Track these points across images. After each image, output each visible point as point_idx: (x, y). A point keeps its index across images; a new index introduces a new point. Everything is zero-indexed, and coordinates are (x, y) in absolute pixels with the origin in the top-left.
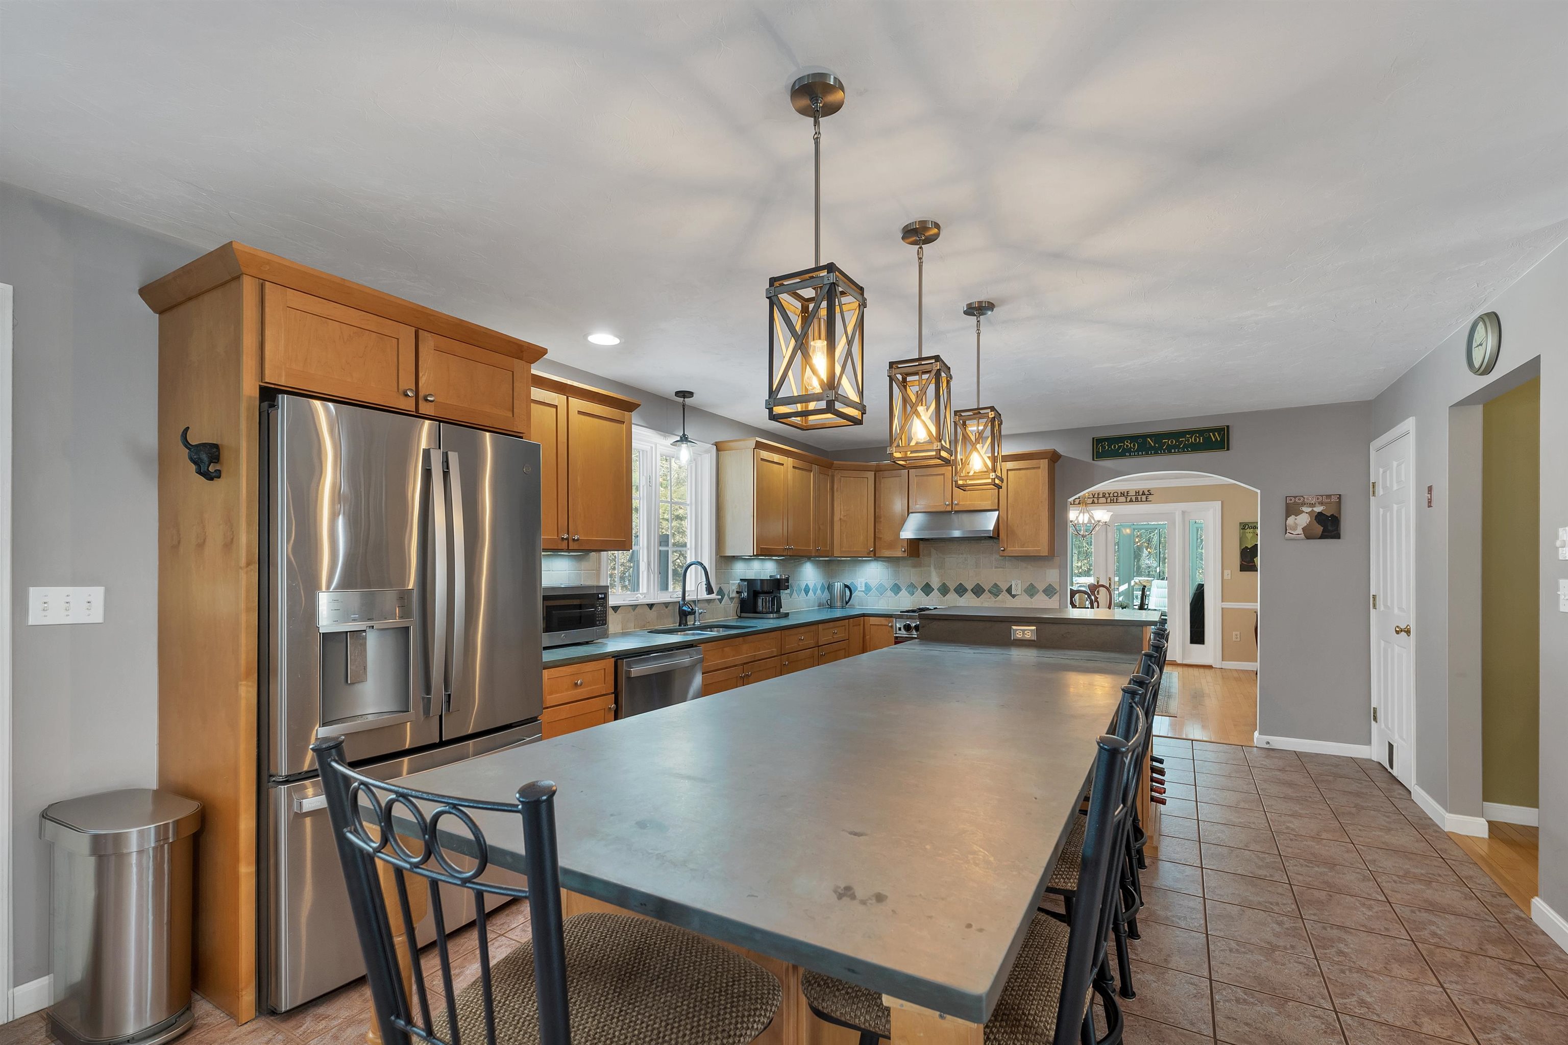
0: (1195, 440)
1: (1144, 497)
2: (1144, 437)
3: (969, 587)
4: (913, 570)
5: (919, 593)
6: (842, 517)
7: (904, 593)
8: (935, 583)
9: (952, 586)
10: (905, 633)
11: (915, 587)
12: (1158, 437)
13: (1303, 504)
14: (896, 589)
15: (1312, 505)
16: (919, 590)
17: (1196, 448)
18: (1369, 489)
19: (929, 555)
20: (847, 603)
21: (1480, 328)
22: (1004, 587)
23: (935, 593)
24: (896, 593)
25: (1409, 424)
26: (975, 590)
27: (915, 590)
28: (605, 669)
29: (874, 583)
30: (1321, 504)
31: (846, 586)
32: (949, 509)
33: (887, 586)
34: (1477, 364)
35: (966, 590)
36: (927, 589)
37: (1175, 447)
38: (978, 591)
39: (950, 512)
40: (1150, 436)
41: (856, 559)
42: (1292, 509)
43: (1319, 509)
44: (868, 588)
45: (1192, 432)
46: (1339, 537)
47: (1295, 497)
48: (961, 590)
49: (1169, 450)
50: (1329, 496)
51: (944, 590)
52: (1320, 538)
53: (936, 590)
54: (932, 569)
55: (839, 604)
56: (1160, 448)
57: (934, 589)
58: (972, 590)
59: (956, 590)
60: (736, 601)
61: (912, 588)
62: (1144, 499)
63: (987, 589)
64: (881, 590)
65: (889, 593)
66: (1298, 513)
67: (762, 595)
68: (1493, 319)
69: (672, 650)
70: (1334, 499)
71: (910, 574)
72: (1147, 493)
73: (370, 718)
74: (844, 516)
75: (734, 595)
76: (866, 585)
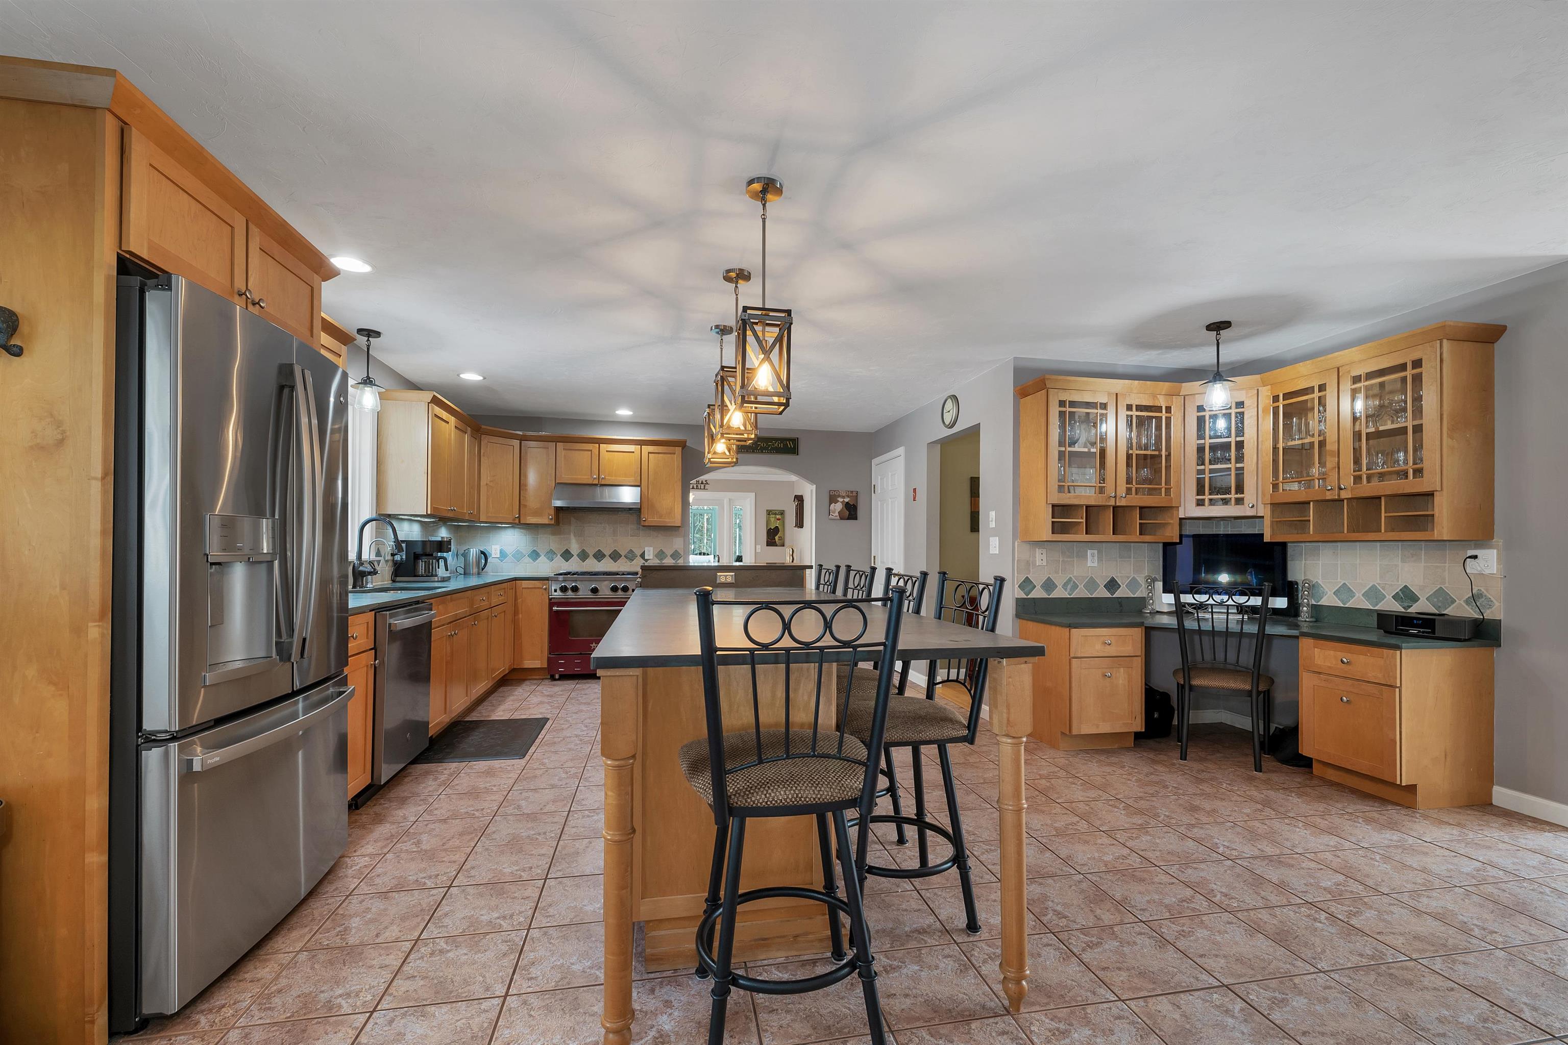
0: (778, 445)
1: (702, 485)
3: (607, 552)
4: (552, 537)
5: (559, 559)
6: (488, 483)
7: (543, 558)
8: (575, 549)
9: (591, 552)
10: (561, 594)
11: (555, 553)
13: (839, 496)
14: (535, 555)
15: (843, 497)
16: (559, 556)
17: (778, 451)
18: (871, 489)
19: (570, 524)
20: (483, 569)
21: (949, 401)
22: (638, 552)
23: (575, 559)
24: (535, 559)
25: (901, 451)
26: (612, 556)
27: (555, 556)
28: (368, 623)
29: (510, 550)
30: (848, 496)
31: (482, 553)
32: (596, 482)
33: (524, 552)
34: (947, 423)
35: (604, 556)
36: (567, 555)
37: (765, 449)
38: (615, 556)
39: (596, 485)
41: (494, 526)
42: (833, 499)
43: (847, 500)
44: (503, 555)
45: (776, 439)
46: (857, 519)
47: (835, 491)
48: (599, 556)
49: (762, 450)
50: (852, 492)
51: (583, 556)
52: (848, 519)
53: (575, 556)
54: (572, 536)
55: (475, 570)
56: (756, 448)
57: (573, 555)
58: (610, 556)
59: (595, 556)
60: (390, 563)
61: (551, 554)
62: (702, 487)
63: (623, 554)
64: (518, 556)
65: (527, 559)
66: (836, 502)
67: (424, 557)
68: (954, 398)
69: (411, 605)
70: (854, 494)
71: (549, 542)
72: (704, 482)
73: (239, 665)
74: (490, 481)
75: (389, 557)
76: (501, 552)
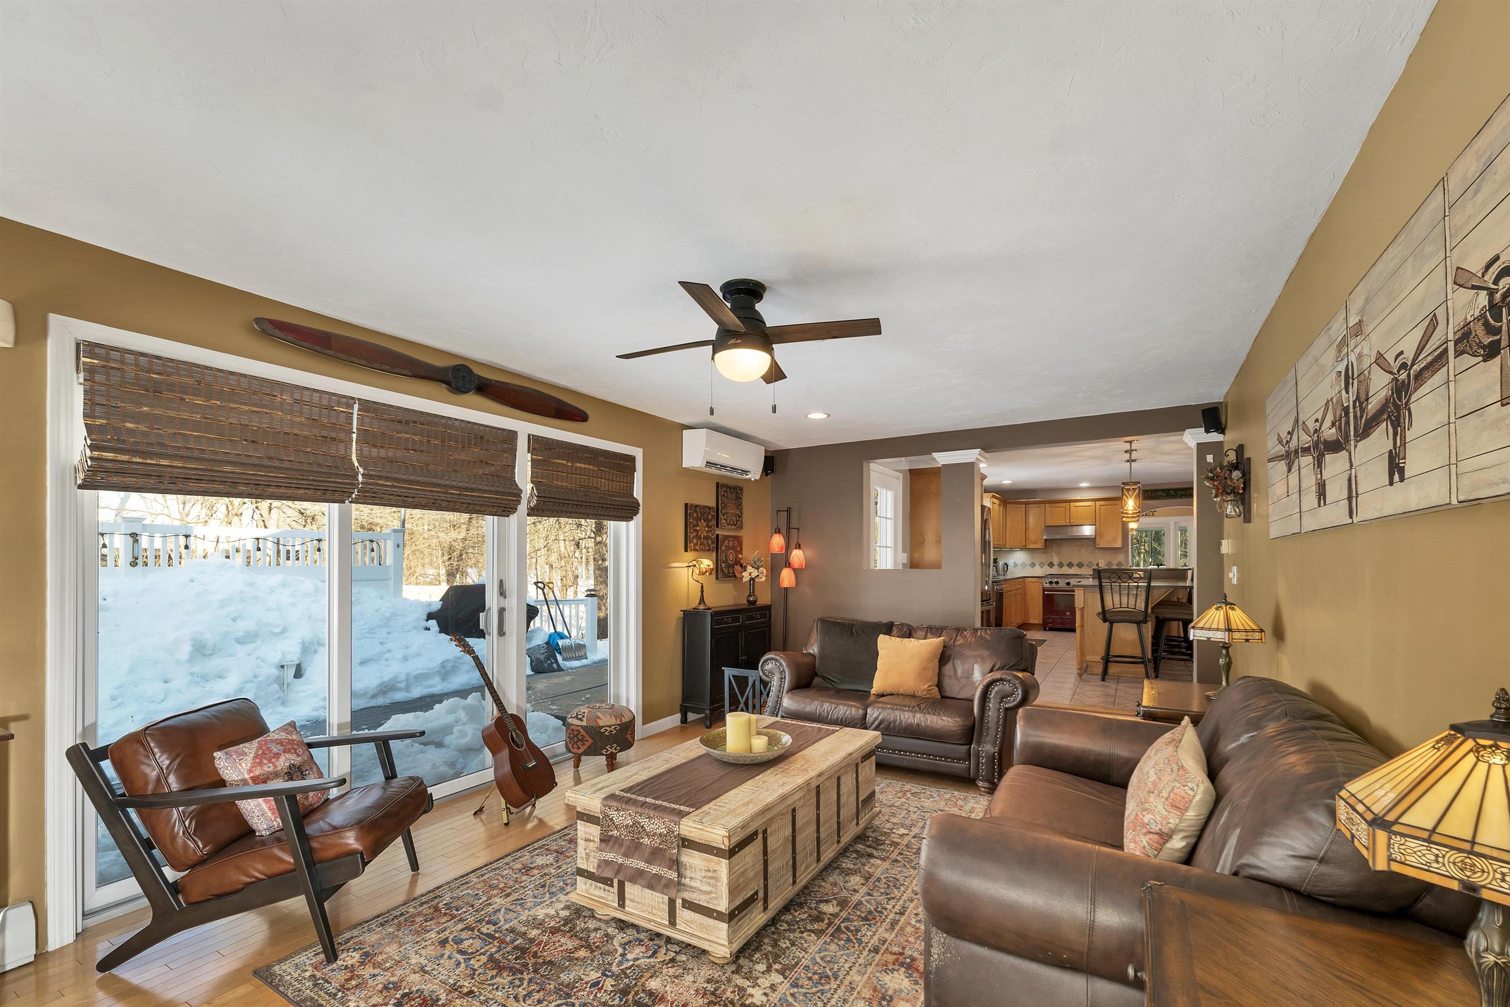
2: (1169, 490)
3: (1075, 563)
4: (1043, 555)
5: (1047, 567)
7: (1037, 567)
8: (1056, 561)
9: (1065, 563)
10: (1049, 585)
11: (1044, 564)
12: (1176, 490)
14: (1033, 565)
16: (1047, 565)
19: (1053, 548)
20: (1004, 572)
22: (1094, 563)
23: (1056, 566)
24: (1033, 567)
29: (1019, 562)
31: (1005, 564)
32: (1068, 524)
33: (1027, 563)
35: (1073, 565)
36: (1051, 565)
37: (1184, 495)
38: (1079, 565)
39: (1068, 526)
40: (1172, 490)
41: (1011, 550)
44: (1016, 565)
48: (1070, 565)
49: (1181, 496)
51: (1061, 565)
54: (1054, 555)
56: (1177, 496)
59: (1068, 565)
61: (1042, 565)
63: (1084, 564)
64: (1024, 565)
65: (1029, 567)
71: (1041, 558)
74: (1011, 529)
76: (1015, 563)
